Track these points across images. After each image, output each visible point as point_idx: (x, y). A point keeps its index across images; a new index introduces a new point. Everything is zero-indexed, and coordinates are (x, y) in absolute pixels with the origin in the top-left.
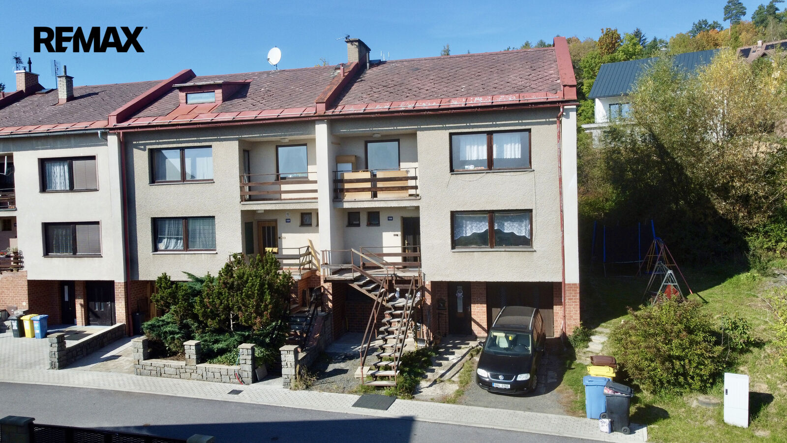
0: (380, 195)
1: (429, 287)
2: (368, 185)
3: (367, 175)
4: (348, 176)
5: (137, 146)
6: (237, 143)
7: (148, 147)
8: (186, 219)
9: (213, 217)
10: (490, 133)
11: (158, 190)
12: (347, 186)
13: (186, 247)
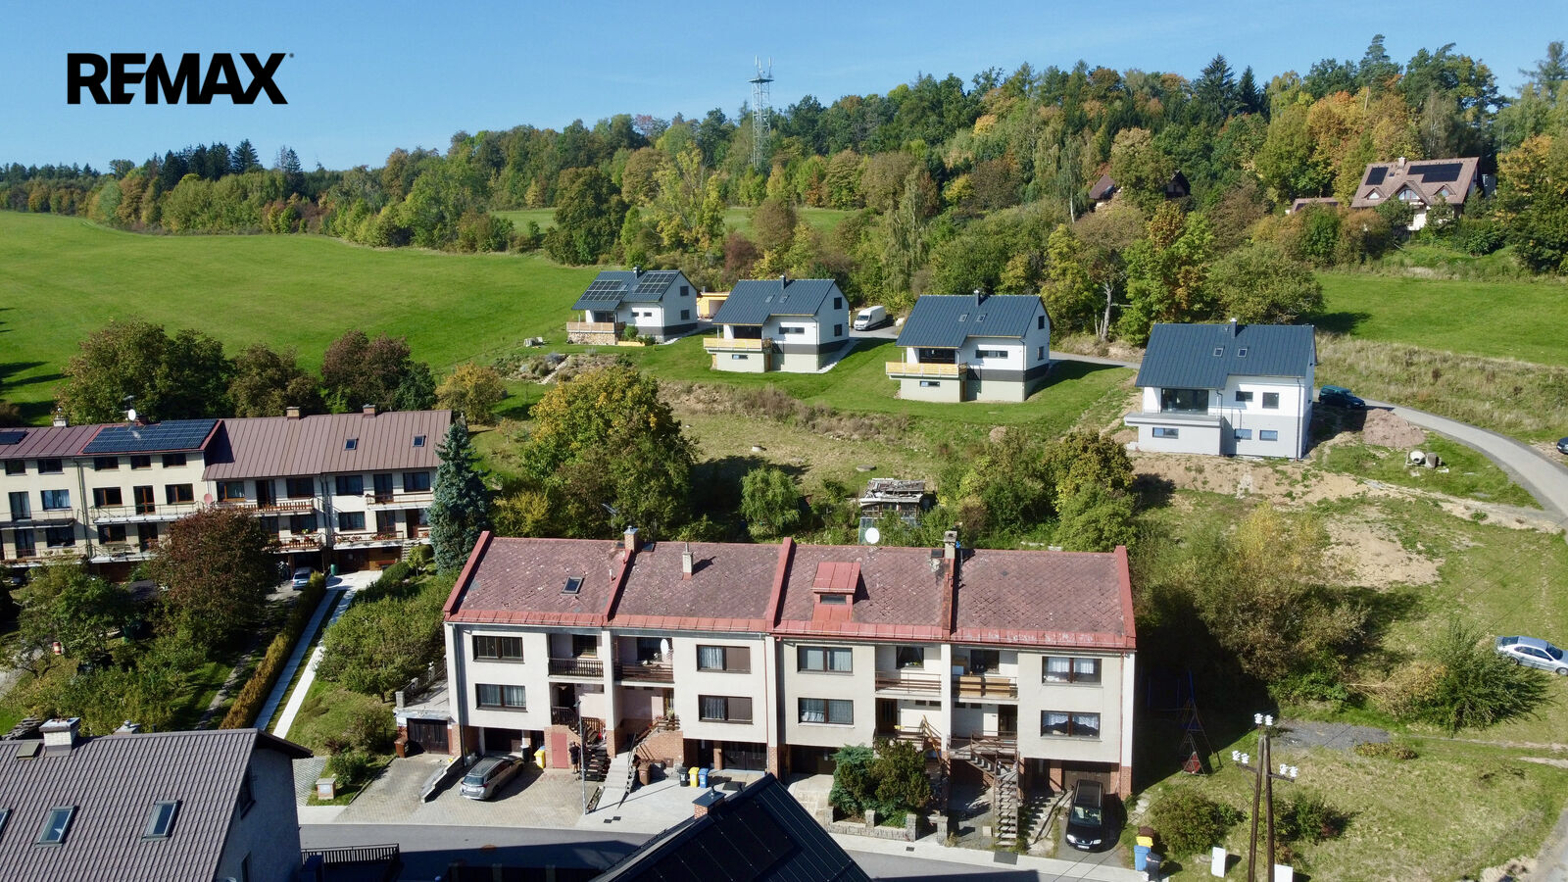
0: (988, 695)
1: (1023, 761)
2: (979, 687)
3: (978, 680)
4: (963, 679)
8: (827, 700)
9: (849, 701)
11: (804, 677)
12: (962, 686)
13: (827, 721)
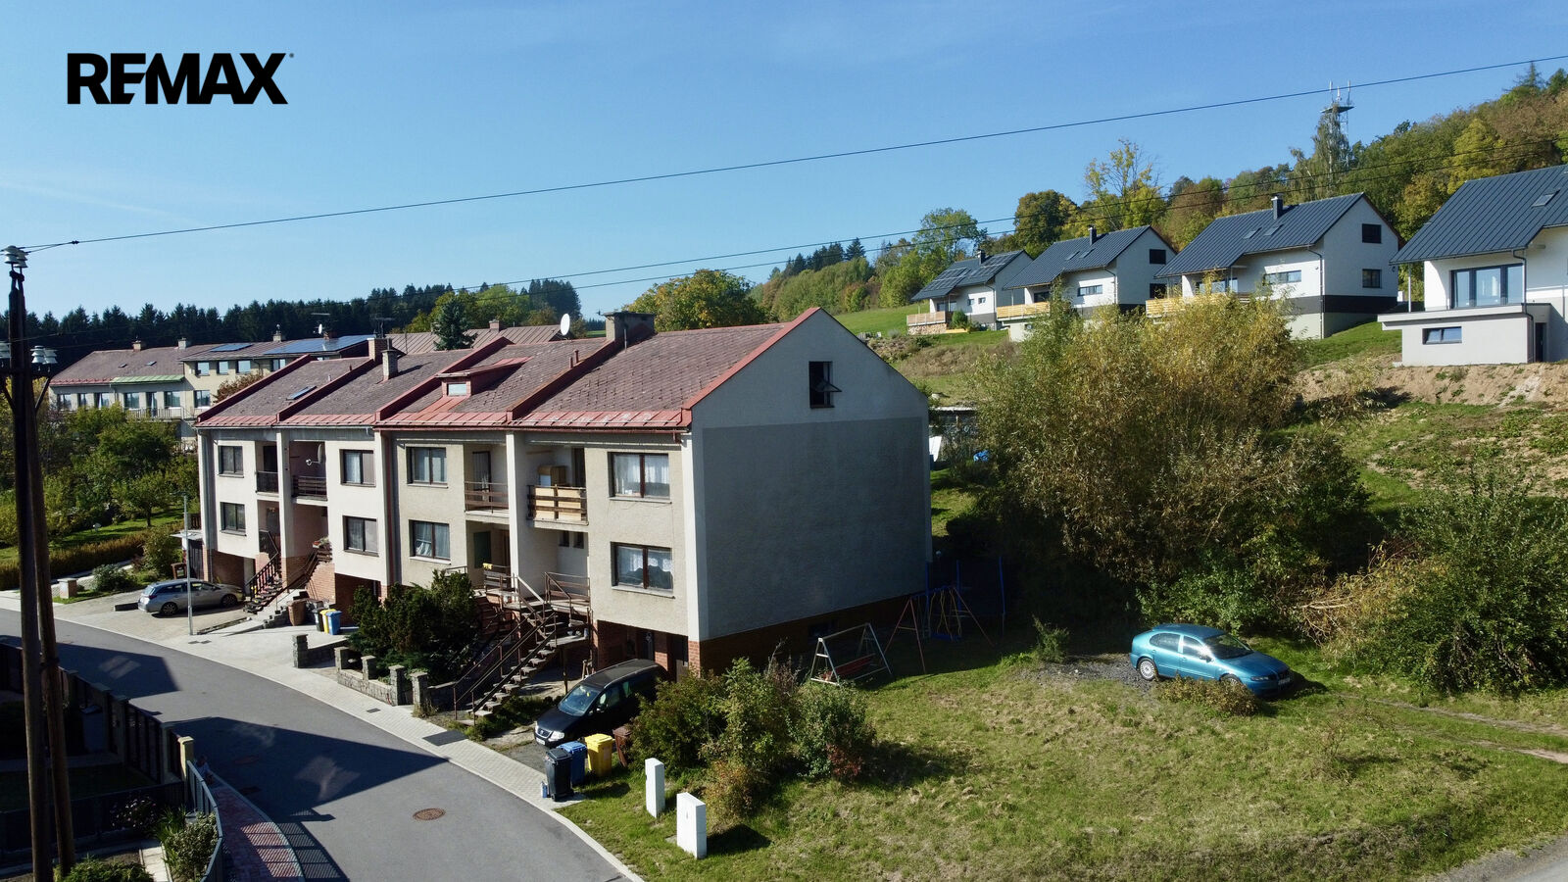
0: (561, 517)
1: (596, 626)
2: (552, 504)
4: (538, 492)
5: (399, 443)
6: (461, 447)
7: (406, 445)
8: (433, 523)
9: (447, 525)
10: (642, 455)
11: (414, 490)
13: (434, 554)
